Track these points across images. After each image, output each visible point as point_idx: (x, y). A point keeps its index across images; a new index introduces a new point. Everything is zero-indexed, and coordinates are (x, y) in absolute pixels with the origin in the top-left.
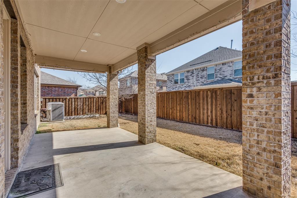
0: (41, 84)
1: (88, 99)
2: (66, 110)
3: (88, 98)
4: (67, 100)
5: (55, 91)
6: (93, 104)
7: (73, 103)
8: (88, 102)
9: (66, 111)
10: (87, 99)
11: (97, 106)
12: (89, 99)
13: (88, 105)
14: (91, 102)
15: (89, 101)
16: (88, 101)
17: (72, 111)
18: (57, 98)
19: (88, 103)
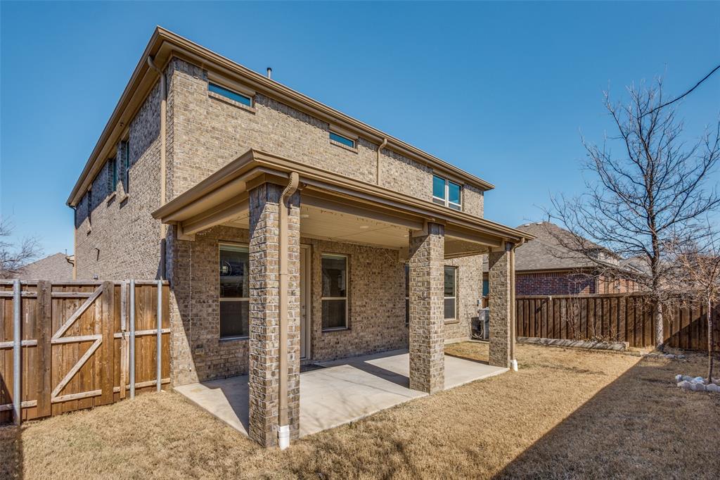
0: (516, 271)
1: (602, 302)
2: (549, 323)
3: (602, 299)
4: (551, 304)
5: (547, 282)
6: (618, 314)
7: (564, 310)
8: (602, 308)
9: (549, 327)
10: (599, 301)
11: (630, 319)
12: (604, 300)
13: (602, 316)
14: (611, 308)
15: (605, 306)
16: (602, 305)
17: (560, 327)
18: (532, 299)
19: (602, 312)
